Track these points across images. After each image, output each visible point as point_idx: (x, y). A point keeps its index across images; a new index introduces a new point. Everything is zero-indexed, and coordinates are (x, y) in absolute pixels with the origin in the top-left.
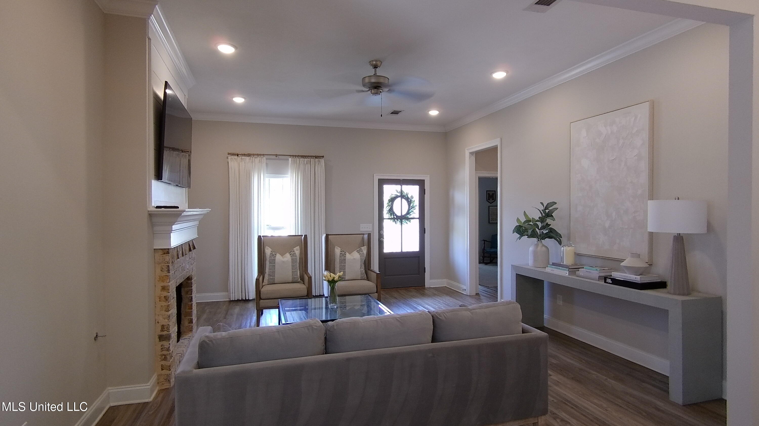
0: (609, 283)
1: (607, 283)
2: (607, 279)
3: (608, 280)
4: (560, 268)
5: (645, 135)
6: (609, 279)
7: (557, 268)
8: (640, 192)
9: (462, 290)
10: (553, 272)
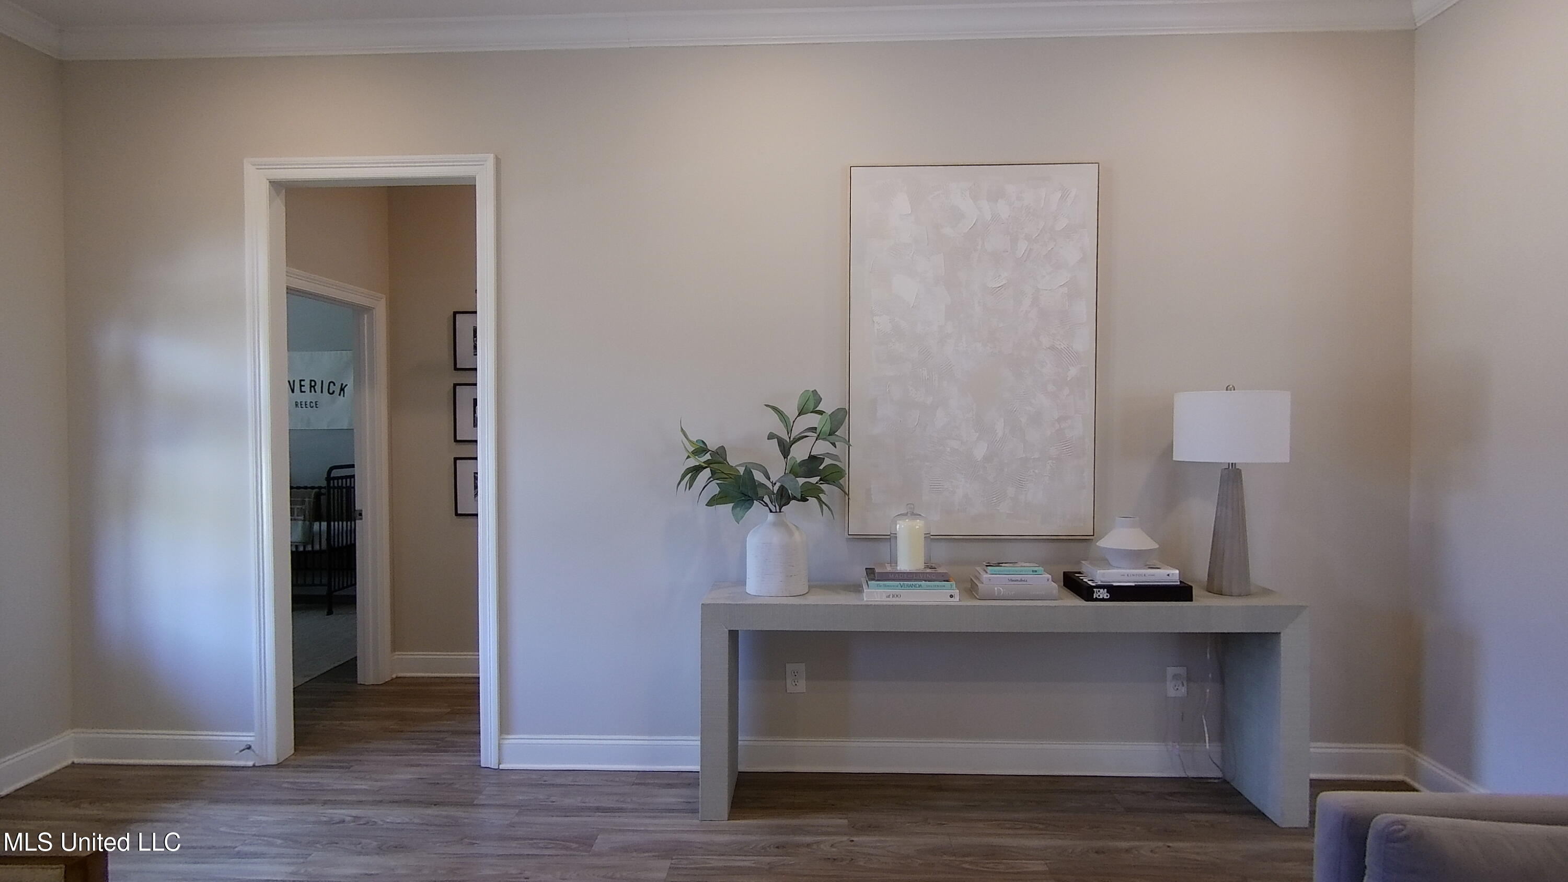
0: (1103, 600)
1: (1097, 600)
2: (1095, 590)
3: (1099, 591)
4: (920, 586)
5: (1089, 241)
6: (1102, 590)
7: (911, 586)
8: (1073, 372)
9: (237, 752)
10: (897, 599)
